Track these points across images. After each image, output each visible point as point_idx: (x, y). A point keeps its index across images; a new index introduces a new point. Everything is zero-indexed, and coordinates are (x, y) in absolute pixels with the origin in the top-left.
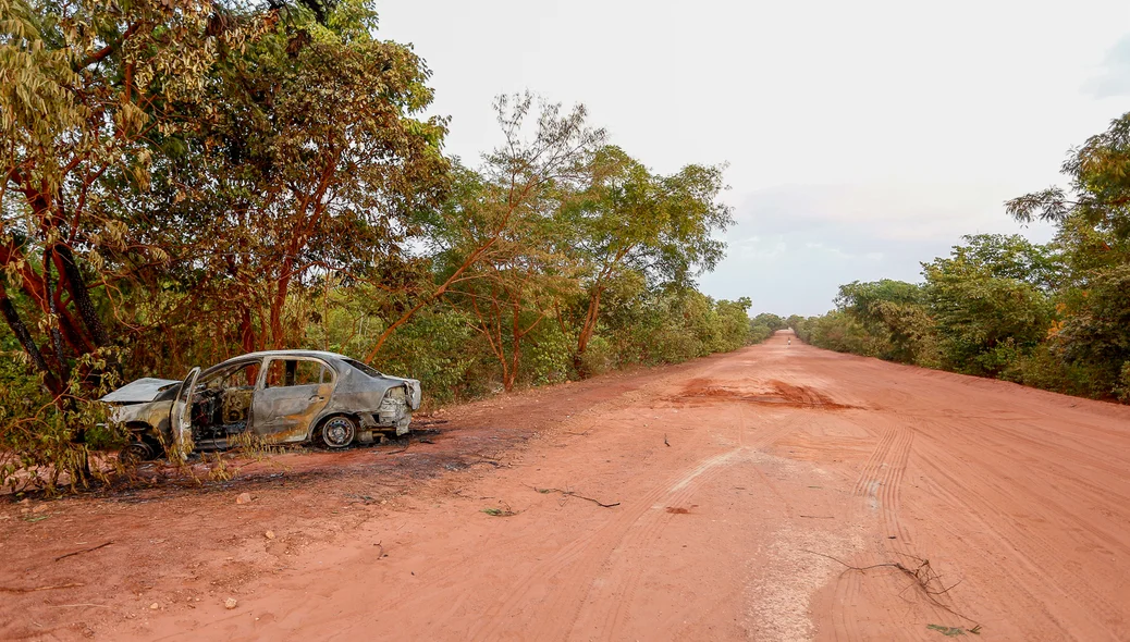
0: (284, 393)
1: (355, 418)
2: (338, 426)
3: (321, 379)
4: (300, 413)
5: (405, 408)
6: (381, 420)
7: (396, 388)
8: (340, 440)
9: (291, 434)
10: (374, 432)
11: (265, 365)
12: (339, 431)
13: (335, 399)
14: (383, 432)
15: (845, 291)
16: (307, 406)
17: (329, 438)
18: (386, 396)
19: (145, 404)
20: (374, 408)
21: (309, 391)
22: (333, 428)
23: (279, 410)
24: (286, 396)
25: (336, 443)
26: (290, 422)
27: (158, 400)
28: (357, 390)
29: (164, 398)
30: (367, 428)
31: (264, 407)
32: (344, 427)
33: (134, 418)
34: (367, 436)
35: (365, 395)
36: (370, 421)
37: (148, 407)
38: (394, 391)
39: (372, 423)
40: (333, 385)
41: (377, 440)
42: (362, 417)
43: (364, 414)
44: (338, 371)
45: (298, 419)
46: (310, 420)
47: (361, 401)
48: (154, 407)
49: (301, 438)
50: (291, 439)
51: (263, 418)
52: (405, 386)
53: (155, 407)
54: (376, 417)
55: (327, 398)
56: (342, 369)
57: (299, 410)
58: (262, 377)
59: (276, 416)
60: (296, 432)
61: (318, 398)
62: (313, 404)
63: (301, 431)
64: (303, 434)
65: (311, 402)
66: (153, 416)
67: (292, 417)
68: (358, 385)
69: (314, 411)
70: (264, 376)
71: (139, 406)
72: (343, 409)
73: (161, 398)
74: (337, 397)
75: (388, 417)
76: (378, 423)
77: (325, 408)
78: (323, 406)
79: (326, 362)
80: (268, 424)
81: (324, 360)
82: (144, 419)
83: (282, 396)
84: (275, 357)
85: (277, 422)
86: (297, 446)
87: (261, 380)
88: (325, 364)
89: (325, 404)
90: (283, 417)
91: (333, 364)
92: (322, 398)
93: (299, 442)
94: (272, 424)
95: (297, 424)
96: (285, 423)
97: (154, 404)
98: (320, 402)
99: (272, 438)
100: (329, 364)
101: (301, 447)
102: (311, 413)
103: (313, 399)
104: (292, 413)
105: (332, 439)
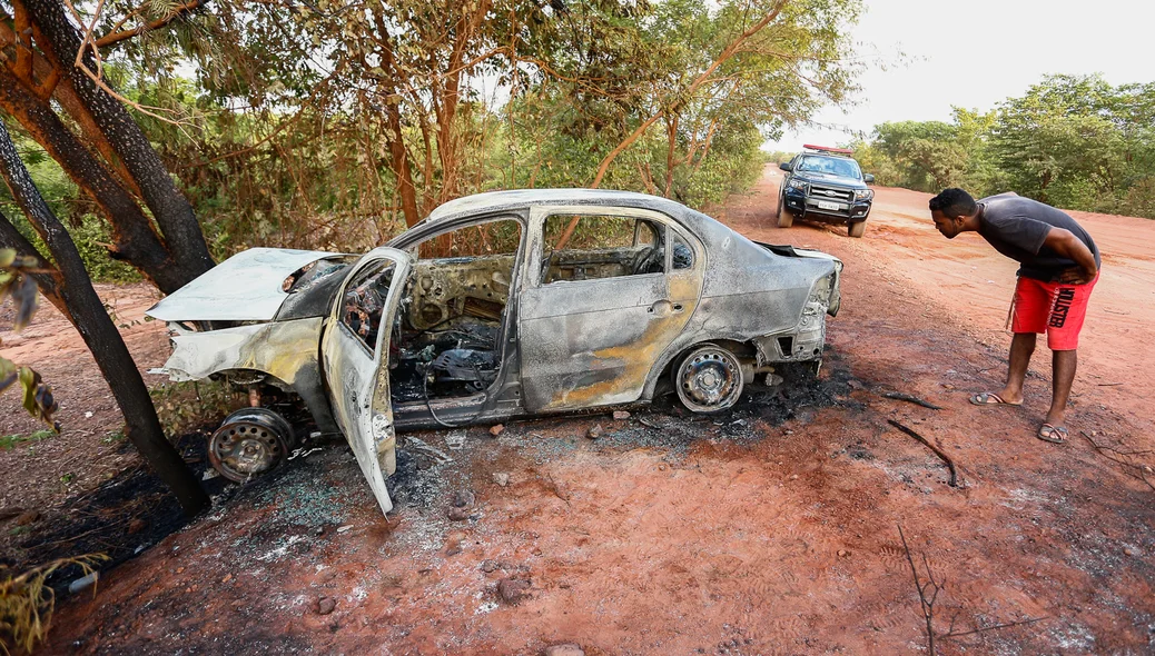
0: (587, 297)
1: (747, 351)
2: (708, 365)
3: (669, 261)
4: (629, 343)
6: (795, 348)
8: (713, 397)
9: (607, 390)
11: (535, 228)
12: (710, 377)
13: (706, 308)
15: (877, 129)
16: (644, 325)
17: (689, 393)
18: (809, 298)
19: (255, 329)
20: (783, 325)
21: (648, 291)
22: (699, 372)
23: (581, 339)
24: (594, 305)
25: (704, 403)
26: (606, 363)
27: (285, 316)
28: (752, 286)
29: (299, 312)
31: (546, 333)
32: (720, 368)
33: (232, 361)
36: (772, 352)
37: (265, 336)
39: (779, 355)
40: (698, 273)
42: (760, 346)
43: (765, 339)
44: (705, 240)
45: (628, 357)
46: (652, 357)
47: (763, 311)
48: (277, 334)
49: (630, 397)
50: (608, 399)
51: (545, 357)
52: (834, 274)
53: (280, 333)
54: (786, 342)
55: (687, 306)
56: (713, 237)
57: (627, 335)
58: (531, 256)
59: (573, 351)
60: (619, 383)
61: (668, 306)
62: (660, 321)
63: (630, 382)
64: (634, 387)
65: (652, 316)
66: (276, 358)
67: (611, 352)
68: (752, 272)
69: (661, 338)
70: (534, 254)
71: (241, 333)
72: (726, 330)
73: (292, 313)
74: (713, 304)
75: (808, 343)
76: (790, 354)
77: (685, 329)
78: (682, 326)
79: (673, 218)
80: (556, 369)
81: (667, 215)
82: (258, 365)
83: (583, 305)
84: (554, 207)
85: (575, 365)
86: (617, 415)
87: (530, 264)
88: (673, 224)
89: (685, 320)
90: (590, 354)
91: (690, 224)
92: (678, 307)
93: (622, 405)
94: (565, 370)
95: (623, 368)
96: (594, 366)
97: (277, 328)
98: (676, 315)
99: (564, 400)
100: (680, 223)
101: (626, 415)
102: (653, 341)
103: (656, 309)
104: (612, 344)
105: (697, 395)
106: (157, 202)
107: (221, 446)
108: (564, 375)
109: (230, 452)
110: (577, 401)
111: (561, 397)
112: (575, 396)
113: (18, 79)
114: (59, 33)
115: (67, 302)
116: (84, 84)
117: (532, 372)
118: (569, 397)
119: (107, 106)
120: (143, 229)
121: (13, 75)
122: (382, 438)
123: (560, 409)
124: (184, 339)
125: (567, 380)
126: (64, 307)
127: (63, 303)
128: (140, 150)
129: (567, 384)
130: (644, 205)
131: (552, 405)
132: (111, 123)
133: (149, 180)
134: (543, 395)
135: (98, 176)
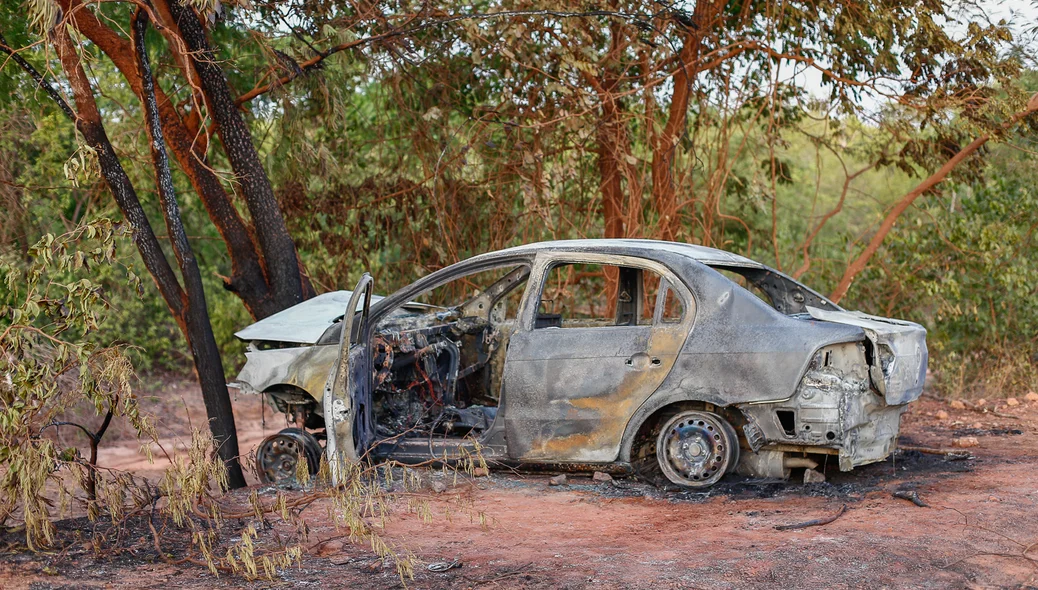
0: (571, 343)
1: (734, 415)
2: (692, 433)
3: (659, 313)
4: (604, 395)
5: (867, 399)
6: (799, 427)
7: (843, 345)
8: (698, 469)
9: (584, 444)
10: (788, 455)
11: (538, 273)
12: (695, 446)
13: (685, 365)
14: (811, 456)
16: (620, 377)
17: (671, 462)
18: (812, 365)
19: (302, 350)
20: (780, 395)
21: (629, 342)
22: (681, 437)
23: (559, 385)
24: (575, 351)
25: (686, 475)
26: (583, 415)
27: (325, 341)
28: (739, 346)
29: (336, 339)
30: (766, 445)
31: (528, 376)
32: (706, 437)
33: (282, 378)
34: (770, 463)
35: (759, 360)
36: (770, 427)
37: (307, 357)
38: (837, 354)
39: (778, 433)
40: (685, 330)
41: (797, 473)
42: (751, 416)
43: (756, 408)
44: (698, 294)
45: (603, 410)
46: (628, 412)
47: (748, 374)
48: (317, 356)
49: (607, 455)
50: (586, 455)
51: (526, 401)
52: (868, 344)
53: (319, 355)
54: (787, 419)
55: (667, 363)
56: (708, 291)
57: (602, 386)
58: (528, 300)
59: (551, 397)
60: (595, 438)
61: (647, 361)
62: (636, 374)
63: (606, 437)
64: (611, 445)
65: (630, 368)
66: (314, 376)
67: (588, 403)
68: (744, 331)
69: (637, 393)
70: (532, 299)
71: (292, 353)
72: (704, 391)
73: (331, 338)
74: (693, 362)
75: (817, 422)
76: (793, 434)
77: (662, 386)
78: (660, 382)
79: (672, 270)
80: (535, 414)
81: (667, 267)
82: (299, 382)
83: (566, 351)
84: (558, 253)
85: (553, 413)
86: (597, 475)
87: (526, 307)
88: (669, 275)
89: (663, 375)
90: (567, 401)
91: (687, 274)
92: (656, 362)
93: (602, 464)
94: (543, 416)
95: (598, 421)
96: (570, 415)
97: (318, 350)
98: (652, 370)
99: (543, 449)
100: (678, 276)
101: (607, 477)
102: (630, 396)
103: (635, 362)
104: (588, 394)
105: (678, 464)
106: (267, 239)
107: (265, 456)
108: (542, 422)
109: (272, 464)
110: (556, 452)
111: (540, 446)
112: (554, 447)
113: (188, 131)
114: (218, 95)
115: (188, 324)
116: (228, 134)
117: (515, 414)
118: (548, 446)
119: (242, 153)
120: (252, 264)
121: (186, 127)
122: (339, 420)
123: (541, 460)
124: (253, 354)
125: (545, 428)
126: (185, 328)
127: (184, 325)
128: (260, 192)
129: (546, 432)
130: (646, 254)
131: (532, 454)
132: (243, 167)
133: (263, 218)
134: (524, 441)
135: (228, 215)
